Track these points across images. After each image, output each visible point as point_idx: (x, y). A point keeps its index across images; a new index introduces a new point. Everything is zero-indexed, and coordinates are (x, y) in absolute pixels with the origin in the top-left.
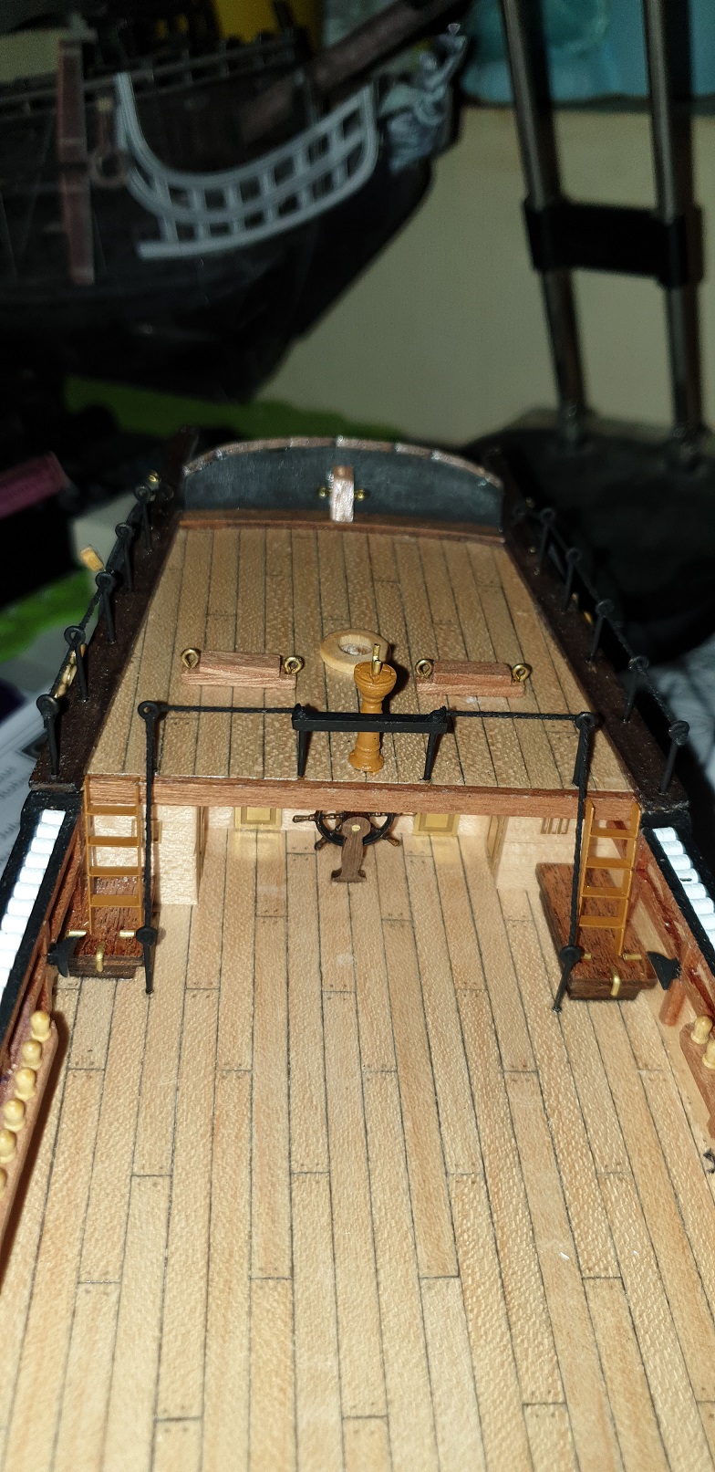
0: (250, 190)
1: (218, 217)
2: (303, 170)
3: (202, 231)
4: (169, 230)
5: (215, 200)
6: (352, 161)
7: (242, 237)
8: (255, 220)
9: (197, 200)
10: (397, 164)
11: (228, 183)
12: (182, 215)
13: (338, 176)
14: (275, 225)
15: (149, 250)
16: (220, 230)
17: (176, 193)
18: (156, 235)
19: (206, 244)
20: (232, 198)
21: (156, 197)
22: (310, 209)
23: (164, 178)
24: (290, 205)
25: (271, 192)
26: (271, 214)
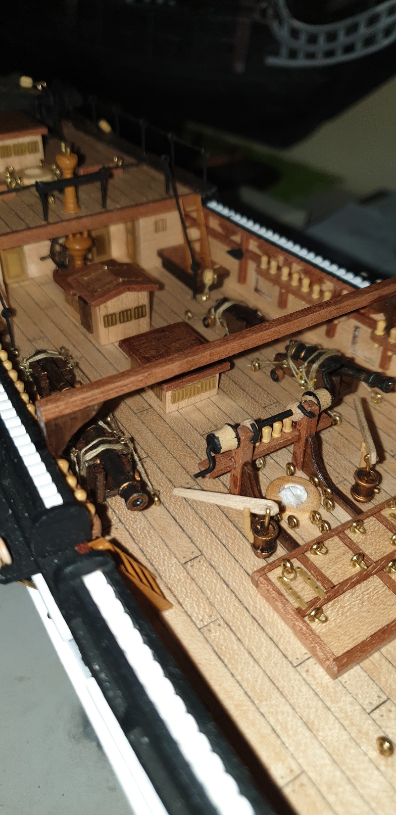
0: (332, 37)
1: (311, 48)
2: (363, 31)
3: (301, 55)
4: (284, 51)
5: (313, 39)
7: (321, 62)
8: (330, 54)
9: (303, 38)
11: (321, 30)
12: (295, 44)
13: (380, 37)
14: (340, 58)
15: (272, 61)
16: (311, 56)
17: (295, 33)
18: (276, 53)
19: (301, 62)
20: (322, 40)
21: (282, 33)
22: (360, 52)
24: (349, 49)
25: (343, 39)
26: (339, 52)
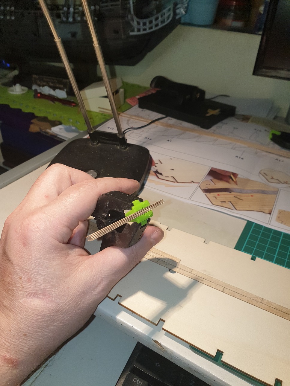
0: (151, 22)
1: (145, 27)
2: (160, 19)
3: (142, 30)
4: (136, 30)
5: (145, 24)
6: (168, 18)
7: (148, 31)
8: (151, 28)
9: (141, 24)
10: (177, 17)
11: (147, 21)
12: (139, 27)
13: (166, 20)
14: (154, 29)
15: (132, 34)
16: (145, 30)
17: (138, 23)
18: (133, 31)
19: (142, 32)
20: (148, 24)
21: (135, 24)
22: (160, 26)
23: (136, 20)
24: (157, 25)
25: (154, 22)
26: (154, 27)
